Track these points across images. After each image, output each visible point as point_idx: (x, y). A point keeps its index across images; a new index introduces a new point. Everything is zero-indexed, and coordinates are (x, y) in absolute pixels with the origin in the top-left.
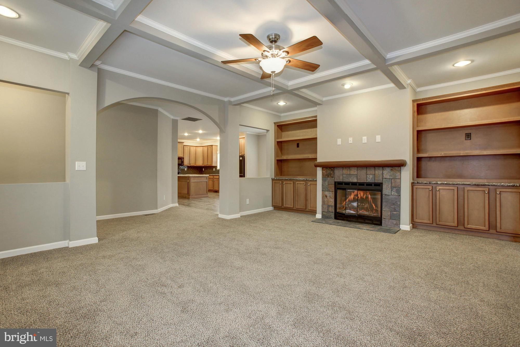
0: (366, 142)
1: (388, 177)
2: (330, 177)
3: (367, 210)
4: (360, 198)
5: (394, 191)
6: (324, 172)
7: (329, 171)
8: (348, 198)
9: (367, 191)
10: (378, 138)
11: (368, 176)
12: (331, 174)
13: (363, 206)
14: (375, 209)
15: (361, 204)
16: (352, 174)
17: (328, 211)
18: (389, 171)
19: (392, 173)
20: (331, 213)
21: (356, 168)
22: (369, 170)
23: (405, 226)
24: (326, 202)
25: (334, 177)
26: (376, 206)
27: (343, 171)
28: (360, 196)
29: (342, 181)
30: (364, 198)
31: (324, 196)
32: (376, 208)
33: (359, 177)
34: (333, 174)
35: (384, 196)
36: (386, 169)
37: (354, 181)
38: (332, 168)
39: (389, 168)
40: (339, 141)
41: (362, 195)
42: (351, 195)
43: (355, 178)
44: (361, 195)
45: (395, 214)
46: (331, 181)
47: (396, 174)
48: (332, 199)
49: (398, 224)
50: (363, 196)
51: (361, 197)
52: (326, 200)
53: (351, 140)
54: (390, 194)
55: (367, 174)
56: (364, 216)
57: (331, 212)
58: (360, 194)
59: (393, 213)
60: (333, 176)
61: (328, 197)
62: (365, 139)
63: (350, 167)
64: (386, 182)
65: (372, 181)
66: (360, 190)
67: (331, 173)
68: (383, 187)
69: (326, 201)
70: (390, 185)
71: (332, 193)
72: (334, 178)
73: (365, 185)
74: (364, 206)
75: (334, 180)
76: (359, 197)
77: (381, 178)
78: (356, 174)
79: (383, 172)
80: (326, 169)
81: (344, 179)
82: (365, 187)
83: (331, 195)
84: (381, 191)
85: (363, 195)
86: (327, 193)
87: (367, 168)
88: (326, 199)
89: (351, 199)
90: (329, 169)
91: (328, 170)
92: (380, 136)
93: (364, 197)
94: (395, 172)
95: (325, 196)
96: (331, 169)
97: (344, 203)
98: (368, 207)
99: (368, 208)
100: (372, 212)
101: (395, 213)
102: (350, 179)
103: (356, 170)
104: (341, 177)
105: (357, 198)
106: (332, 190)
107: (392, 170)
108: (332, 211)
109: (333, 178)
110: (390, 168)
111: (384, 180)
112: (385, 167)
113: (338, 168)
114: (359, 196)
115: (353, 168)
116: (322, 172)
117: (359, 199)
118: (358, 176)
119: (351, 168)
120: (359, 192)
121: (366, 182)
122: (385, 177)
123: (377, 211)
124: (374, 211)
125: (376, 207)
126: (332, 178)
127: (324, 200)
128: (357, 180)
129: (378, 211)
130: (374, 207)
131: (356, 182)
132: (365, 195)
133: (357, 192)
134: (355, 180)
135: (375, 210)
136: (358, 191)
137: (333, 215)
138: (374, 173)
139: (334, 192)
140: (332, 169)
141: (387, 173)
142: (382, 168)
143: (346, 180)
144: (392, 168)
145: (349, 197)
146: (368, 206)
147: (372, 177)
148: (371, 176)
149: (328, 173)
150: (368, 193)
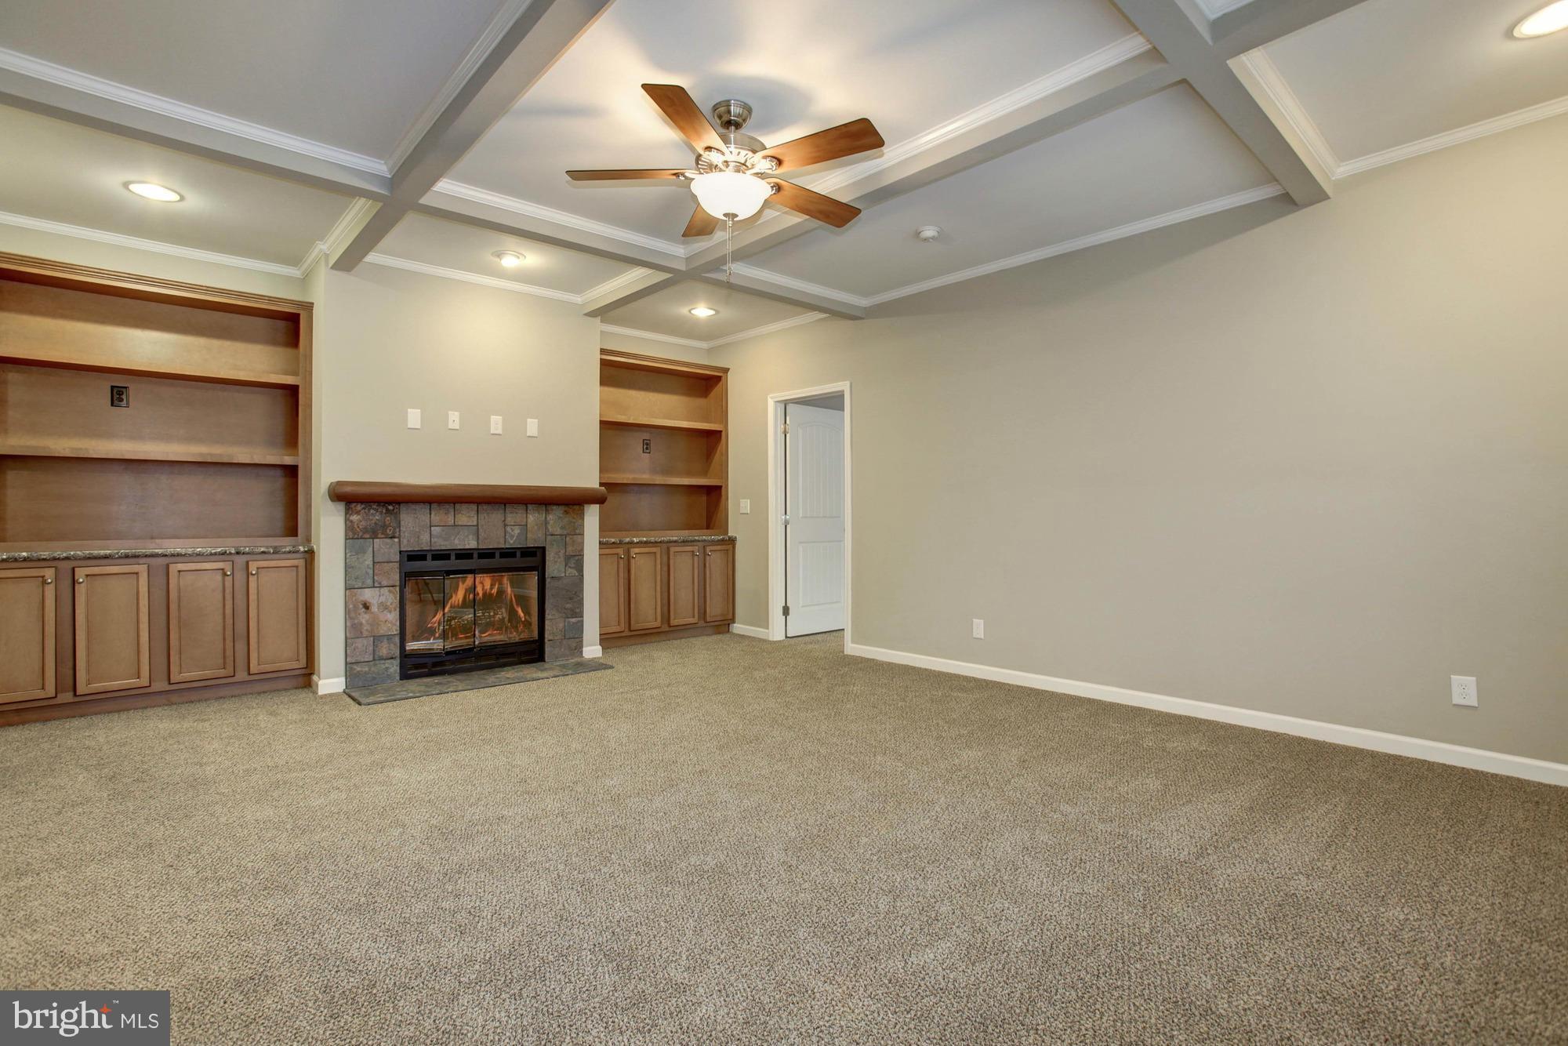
0: (499, 431)
1: (558, 531)
2: (380, 536)
3: (500, 626)
4: (481, 595)
5: (570, 567)
6: (355, 518)
7: (376, 516)
8: (450, 602)
9: (503, 574)
10: (532, 427)
11: (508, 529)
12: (384, 527)
13: (490, 617)
14: (523, 619)
15: (483, 613)
16: (460, 523)
17: (376, 657)
18: (561, 515)
19: (567, 519)
20: (387, 661)
21: (474, 507)
22: (511, 513)
23: (592, 650)
24: (366, 627)
25: (399, 538)
26: (527, 612)
27: (430, 514)
28: (483, 589)
29: (428, 548)
30: (492, 594)
31: (355, 608)
32: (527, 617)
33: (482, 534)
34: (394, 524)
35: (550, 583)
36: (552, 510)
37: (467, 547)
38: (390, 503)
39: (560, 507)
40: (414, 418)
41: (488, 586)
42: (456, 590)
43: (471, 537)
44: (483, 586)
45: (574, 623)
46: (388, 550)
47: (574, 523)
48: (390, 612)
49: (579, 648)
50: (491, 589)
51: (485, 594)
52: (364, 618)
53: (454, 419)
54: (563, 575)
55: (505, 525)
56: (495, 647)
57: (388, 659)
58: (482, 583)
59: (569, 622)
60: (394, 533)
61: (374, 609)
62: (496, 423)
63: (454, 504)
64: (555, 543)
65: (520, 544)
66: (483, 573)
67: (387, 523)
68: (547, 558)
69: (364, 622)
70: (563, 552)
71: (390, 591)
72: (400, 541)
73: (497, 555)
74: (494, 616)
75: (400, 548)
76: (478, 594)
77: (540, 534)
78: (475, 523)
79: (546, 518)
80: (364, 508)
81: (435, 542)
82: (497, 561)
83: (383, 600)
84: (541, 569)
85: (491, 585)
86: (368, 595)
87: (505, 505)
88: (367, 616)
89: (457, 602)
90: (377, 510)
91: (372, 511)
92: (537, 420)
93: (493, 592)
94: (574, 518)
95: (361, 606)
96: (387, 510)
97: (435, 619)
98: (504, 618)
99: (504, 622)
100: (517, 631)
101: (574, 620)
102: (456, 542)
103: (473, 514)
104: (425, 537)
105: (471, 596)
106: (391, 583)
107: (566, 512)
108: (390, 656)
109: (396, 540)
110: (562, 508)
111: (549, 538)
112: (550, 504)
113: (413, 506)
114: (479, 590)
115: (465, 506)
116: (346, 520)
117: (477, 598)
118: (481, 530)
119: (458, 506)
120: (479, 577)
121: (503, 547)
122: (550, 530)
123: (527, 624)
124: (521, 628)
125: (525, 615)
126: (388, 540)
127: (356, 621)
128: (478, 543)
129: (530, 624)
130: (522, 615)
131: (473, 547)
132: (497, 586)
133: (473, 579)
134: (472, 544)
135: (523, 622)
136: (476, 575)
137: (394, 667)
138: (525, 520)
139: (398, 589)
140: (390, 507)
141: (555, 519)
142: (544, 506)
143: (441, 544)
144: (566, 508)
145: (452, 597)
146: (505, 616)
147: (519, 531)
148: (517, 531)
149: (375, 523)
150: (505, 580)
